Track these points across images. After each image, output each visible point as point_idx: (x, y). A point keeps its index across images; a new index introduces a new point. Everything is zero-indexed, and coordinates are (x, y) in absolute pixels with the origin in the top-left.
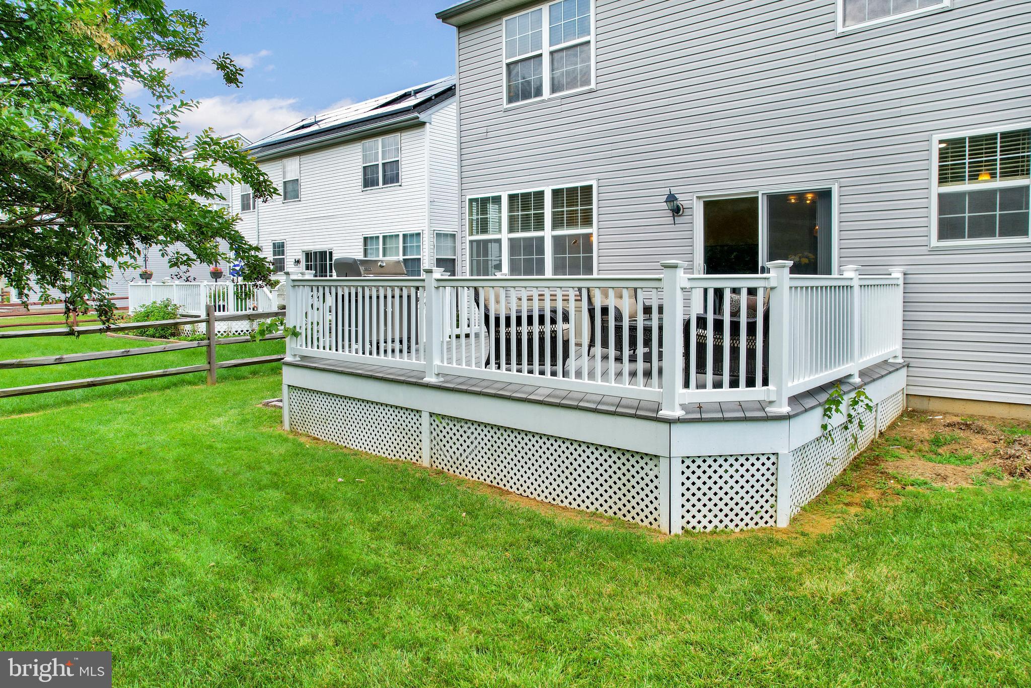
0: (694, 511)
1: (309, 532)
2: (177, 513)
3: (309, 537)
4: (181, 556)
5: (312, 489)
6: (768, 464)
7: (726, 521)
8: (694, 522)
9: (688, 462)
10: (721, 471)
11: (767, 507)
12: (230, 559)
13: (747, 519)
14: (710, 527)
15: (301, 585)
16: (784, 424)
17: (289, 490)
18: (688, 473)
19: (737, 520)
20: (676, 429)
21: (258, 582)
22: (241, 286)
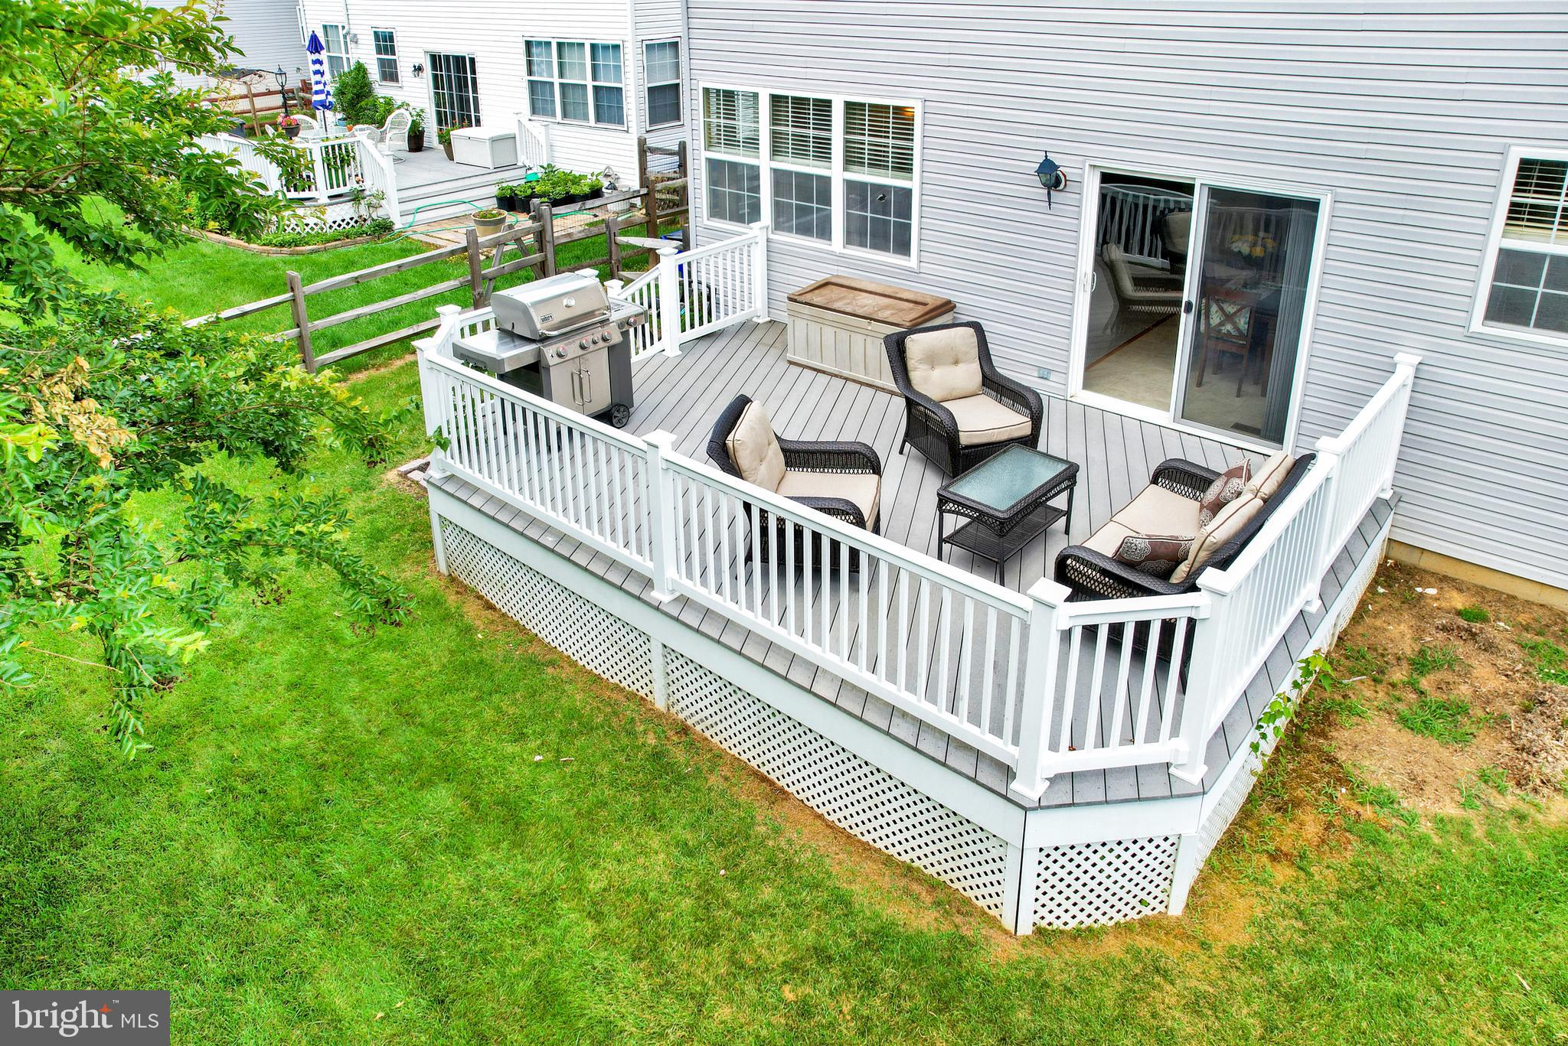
0: (1051, 905)
7: (1097, 915)
8: (1050, 918)
9: (1049, 850)
10: (1094, 859)
16: (1195, 803)
18: (1047, 862)
20: (1035, 817)
22: (333, 147)
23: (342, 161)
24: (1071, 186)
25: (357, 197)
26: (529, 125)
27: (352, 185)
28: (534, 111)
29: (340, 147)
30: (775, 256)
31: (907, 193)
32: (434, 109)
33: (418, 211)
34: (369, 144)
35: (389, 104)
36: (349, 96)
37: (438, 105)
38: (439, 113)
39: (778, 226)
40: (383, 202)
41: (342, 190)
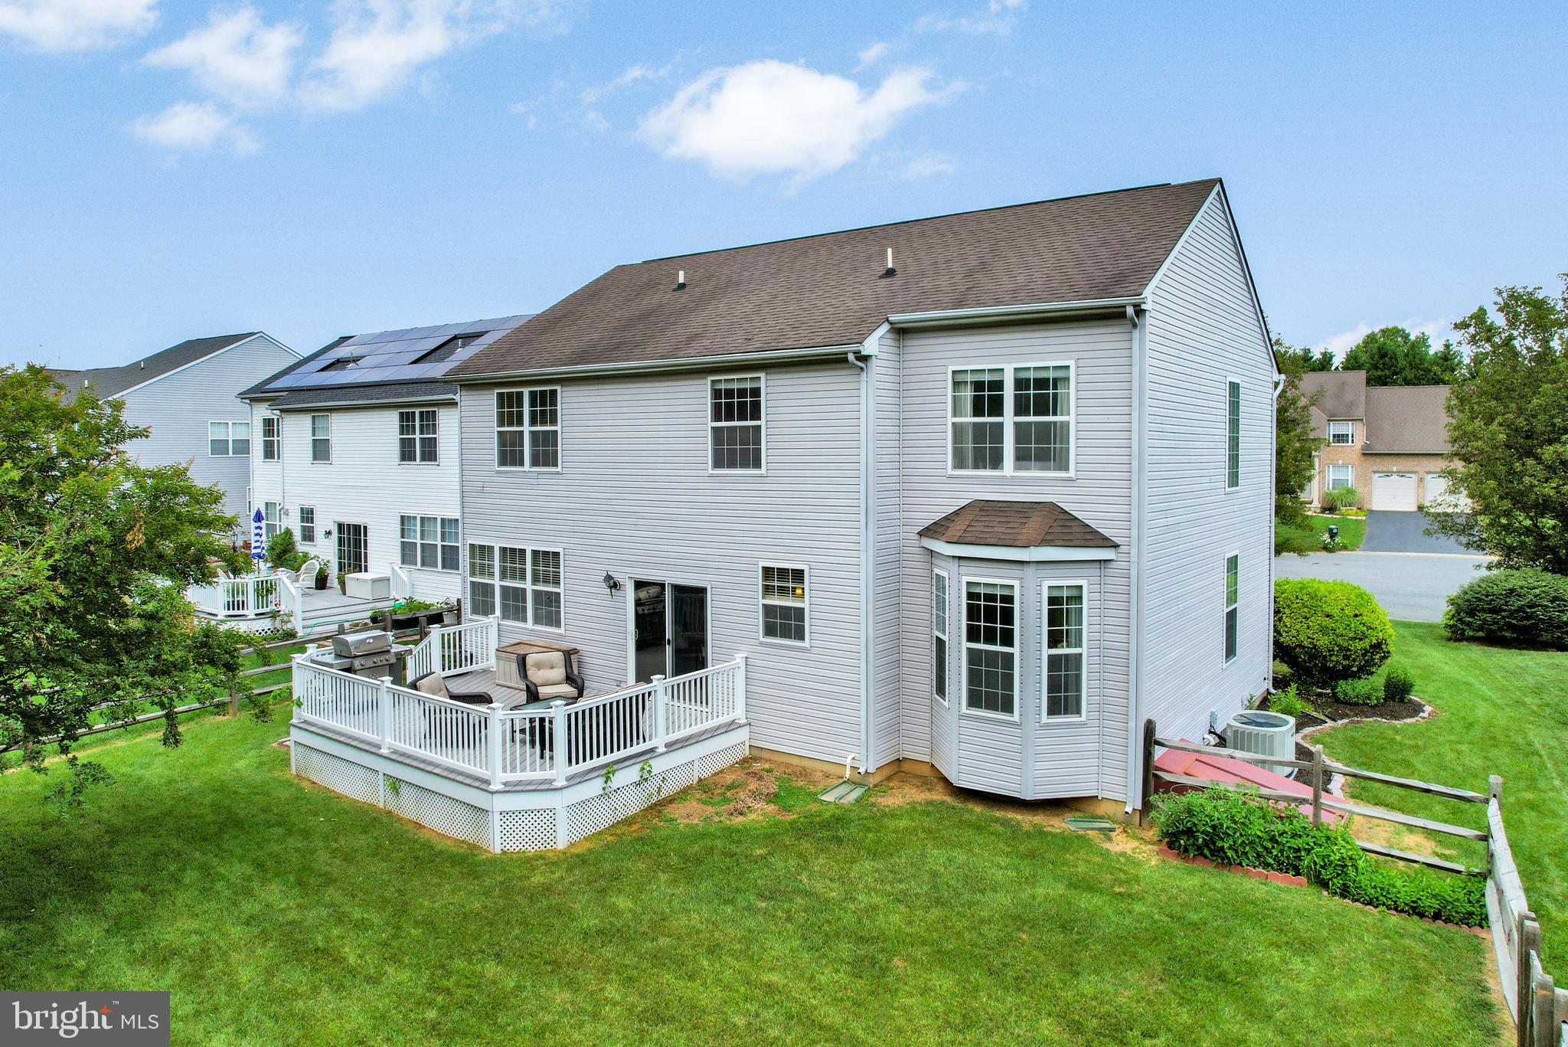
0: (508, 840)
1: (295, 855)
2: (217, 845)
3: (295, 858)
4: (222, 870)
5: (302, 827)
6: (551, 814)
7: (527, 846)
8: (508, 847)
9: (504, 814)
10: (523, 819)
11: (551, 837)
12: (249, 871)
13: (539, 845)
14: (517, 849)
15: (285, 883)
16: (558, 793)
17: (288, 827)
18: (504, 820)
19: (533, 845)
20: (495, 796)
21: (264, 882)
22: (262, 582)
23: (267, 591)
24: (622, 588)
25: (274, 615)
26: (398, 570)
27: (271, 607)
28: (403, 562)
29: (267, 581)
30: (502, 633)
31: (558, 594)
32: (337, 560)
33: (315, 625)
34: (288, 582)
35: (306, 556)
36: (278, 551)
37: (340, 558)
38: (340, 563)
39: (504, 616)
40: (292, 619)
41: (265, 610)
